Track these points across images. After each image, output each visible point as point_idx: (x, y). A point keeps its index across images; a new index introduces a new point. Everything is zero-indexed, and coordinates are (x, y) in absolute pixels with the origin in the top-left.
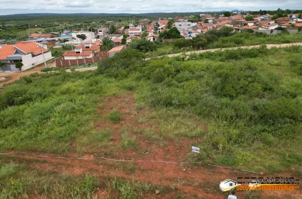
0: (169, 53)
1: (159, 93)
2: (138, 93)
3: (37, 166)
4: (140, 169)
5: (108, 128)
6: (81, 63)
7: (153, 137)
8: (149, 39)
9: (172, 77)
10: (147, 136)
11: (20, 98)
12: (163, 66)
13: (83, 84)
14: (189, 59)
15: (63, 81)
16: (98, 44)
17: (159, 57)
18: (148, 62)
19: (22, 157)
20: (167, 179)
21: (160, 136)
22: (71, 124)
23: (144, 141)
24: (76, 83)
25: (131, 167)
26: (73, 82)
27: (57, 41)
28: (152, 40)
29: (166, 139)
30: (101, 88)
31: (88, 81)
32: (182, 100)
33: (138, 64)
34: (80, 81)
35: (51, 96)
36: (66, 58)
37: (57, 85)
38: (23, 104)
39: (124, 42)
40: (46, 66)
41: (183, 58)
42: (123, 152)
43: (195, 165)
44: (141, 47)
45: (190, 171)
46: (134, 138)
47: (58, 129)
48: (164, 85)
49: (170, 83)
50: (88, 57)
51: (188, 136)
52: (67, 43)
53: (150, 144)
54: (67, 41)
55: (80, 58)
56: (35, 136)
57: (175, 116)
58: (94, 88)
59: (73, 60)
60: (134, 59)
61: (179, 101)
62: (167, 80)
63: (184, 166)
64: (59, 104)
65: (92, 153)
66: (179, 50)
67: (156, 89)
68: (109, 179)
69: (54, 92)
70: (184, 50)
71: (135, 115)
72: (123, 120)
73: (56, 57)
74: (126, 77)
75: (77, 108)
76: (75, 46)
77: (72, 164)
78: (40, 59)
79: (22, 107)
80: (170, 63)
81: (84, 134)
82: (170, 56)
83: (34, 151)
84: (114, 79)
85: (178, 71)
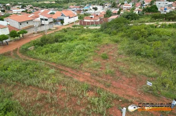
0: (147, 22)
1: (134, 47)
2: (121, 44)
3: (64, 73)
4: (113, 87)
5: (100, 61)
6: (92, 24)
7: (124, 71)
8: (135, 12)
9: (145, 38)
10: (120, 70)
11: (61, 39)
12: (140, 30)
13: (91, 36)
14: (160, 27)
15: (82, 33)
16: (103, 13)
17: (139, 24)
18: (131, 26)
19: (58, 67)
20: (127, 96)
21: (129, 72)
22: (82, 56)
23: (118, 72)
24: (88, 35)
25: (108, 84)
26: (87, 34)
27: (82, 11)
28: (137, 13)
29: (131, 74)
30: (100, 39)
31: (94, 34)
32: (148, 53)
33: (124, 27)
34: (90, 34)
35: (75, 40)
36: (85, 20)
37: (78, 35)
38: (62, 42)
39: (119, 13)
40: (74, 24)
41: (156, 26)
42: (106, 76)
43: (147, 92)
44: (129, 17)
45: (143, 95)
46: (113, 70)
47: (75, 57)
48: (138, 42)
49: (143, 41)
50: (97, 21)
51: (146, 75)
52: (87, 12)
53: (122, 75)
54: (87, 11)
55: (92, 21)
56: (65, 59)
57: (141, 62)
58: (96, 39)
59: (88, 22)
60: (122, 24)
61: (146, 53)
62: (141, 39)
63: (140, 91)
64: (77, 45)
65: (90, 73)
66: (155, 20)
67: (133, 44)
68: (96, 87)
69: (76, 38)
70: (158, 21)
71: (116, 57)
72: (109, 58)
73: (80, 19)
74: (115, 34)
75: (86, 48)
76: (91, 14)
77: (80, 75)
78: (72, 20)
79: (61, 44)
80: (145, 28)
81: (87, 62)
82: (147, 24)
83: (63, 65)
84: (108, 35)
85: (150, 34)
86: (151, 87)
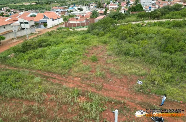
0: (134, 21)
1: (122, 46)
2: (109, 45)
3: (51, 80)
4: (104, 89)
5: (90, 64)
6: (78, 25)
7: (115, 72)
8: (121, 11)
9: (132, 37)
10: (111, 71)
11: (45, 43)
12: (128, 29)
13: (78, 38)
14: (146, 26)
15: (68, 35)
16: (89, 14)
17: (126, 23)
18: (118, 26)
19: (44, 75)
20: (119, 97)
21: (119, 72)
22: (70, 60)
23: (109, 74)
24: (74, 38)
25: (100, 87)
26: (73, 36)
27: (66, 12)
28: (123, 12)
29: (122, 74)
30: (88, 41)
31: (81, 36)
32: (136, 52)
33: (112, 27)
34: (77, 36)
35: (61, 44)
36: (70, 22)
37: (64, 38)
38: (46, 47)
39: (105, 13)
40: (59, 26)
41: (142, 25)
42: (96, 79)
43: (138, 91)
44: (115, 17)
45: (134, 94)
46: (103, 71)
47: (63, 62)
48: (126, 41)
49: (131, 41)
50: (83, 22)
51: (137, 74)
52: (72, 13)
53: (113, 76)
54: (72, 12)
55: (78, 22)
56: (51, 65)
57: (130, 61)
58: (84, 41)
59: (74, 23)
60: (109, 24)
61: (134, 53)
62: (129, 38)
63: (131, 91)
64: (64, 48)
65: (80, 77)
66: (140, 19)
67: (121, 44)
68: (87, 92)
69: (62, 42)
70: (144, 19)
71: (106, 58)
72: (98, 61)
73: (65, 21)
74: (103, 35)
75: (73, 52)
76: (76, 15)
77: (69, 81)
78: (56, 22)
79: (46, 48)
80: (132, 28)
81: (76, 66)
82: (134, 23)
83: (50, 72)
84: (96, 36)
85: (137, 34)
86: (141, 86)
